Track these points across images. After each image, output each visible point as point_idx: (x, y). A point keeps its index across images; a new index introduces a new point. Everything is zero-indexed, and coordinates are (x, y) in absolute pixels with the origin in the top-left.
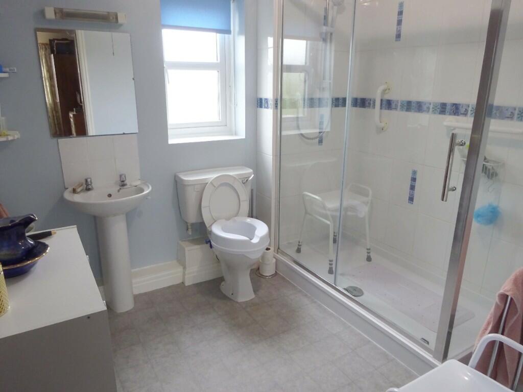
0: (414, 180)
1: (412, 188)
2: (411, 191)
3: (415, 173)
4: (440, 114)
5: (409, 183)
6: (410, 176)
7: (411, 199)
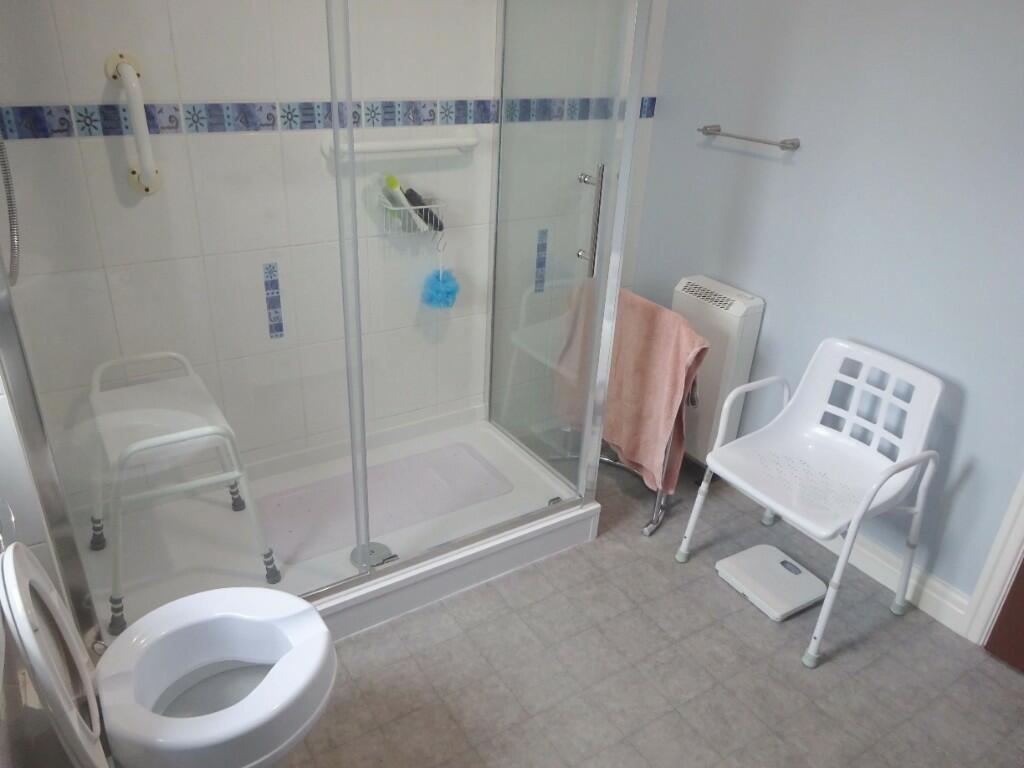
0: (272, 285)
1: (274, 303)
2: (272, 311)
3: (271, 269)
4: (302, 128)
5: (262, 295)
6: (261, 279)
7: (277, 328)
